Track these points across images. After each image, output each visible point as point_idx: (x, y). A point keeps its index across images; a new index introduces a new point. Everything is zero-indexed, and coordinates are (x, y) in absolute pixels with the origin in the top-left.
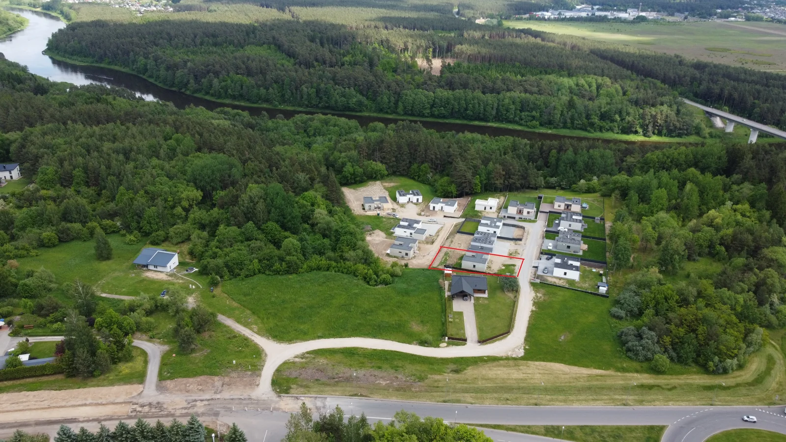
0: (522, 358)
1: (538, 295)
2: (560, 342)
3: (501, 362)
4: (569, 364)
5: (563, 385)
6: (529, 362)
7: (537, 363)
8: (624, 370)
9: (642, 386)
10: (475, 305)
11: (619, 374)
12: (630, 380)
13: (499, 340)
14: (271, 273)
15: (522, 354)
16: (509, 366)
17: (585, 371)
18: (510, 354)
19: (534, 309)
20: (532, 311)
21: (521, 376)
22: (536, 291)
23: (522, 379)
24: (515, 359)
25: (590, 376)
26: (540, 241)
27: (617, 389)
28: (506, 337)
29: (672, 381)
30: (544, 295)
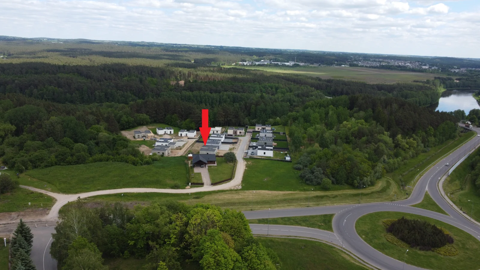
0: (240, 190)
1: (248, 163)
2: (264, 181)
3: (227, 192)
4: (271, 190)
5: (268, 199)
6: (246, 191)
7: (251, 191)
8: (305, 190)
9: (317, 197)
10: (208, 169)
11: (302, 192)
12: (309, 194)
13: (225, 183)
14: (65, 164)
15: (241, 188)
16: (233, 193)
17: (281, 193)
18: (232, 188)
19: (246, 169)
20: (245, 170)
21: (241, 197)
22: (247, 162)
23: (241, 199)
24: (236, 190)
25: (284, 194)
26: (248, 143)
27: (302, 199)
28: (230, 181)
29: (335, 193)
30: (252, 163)
